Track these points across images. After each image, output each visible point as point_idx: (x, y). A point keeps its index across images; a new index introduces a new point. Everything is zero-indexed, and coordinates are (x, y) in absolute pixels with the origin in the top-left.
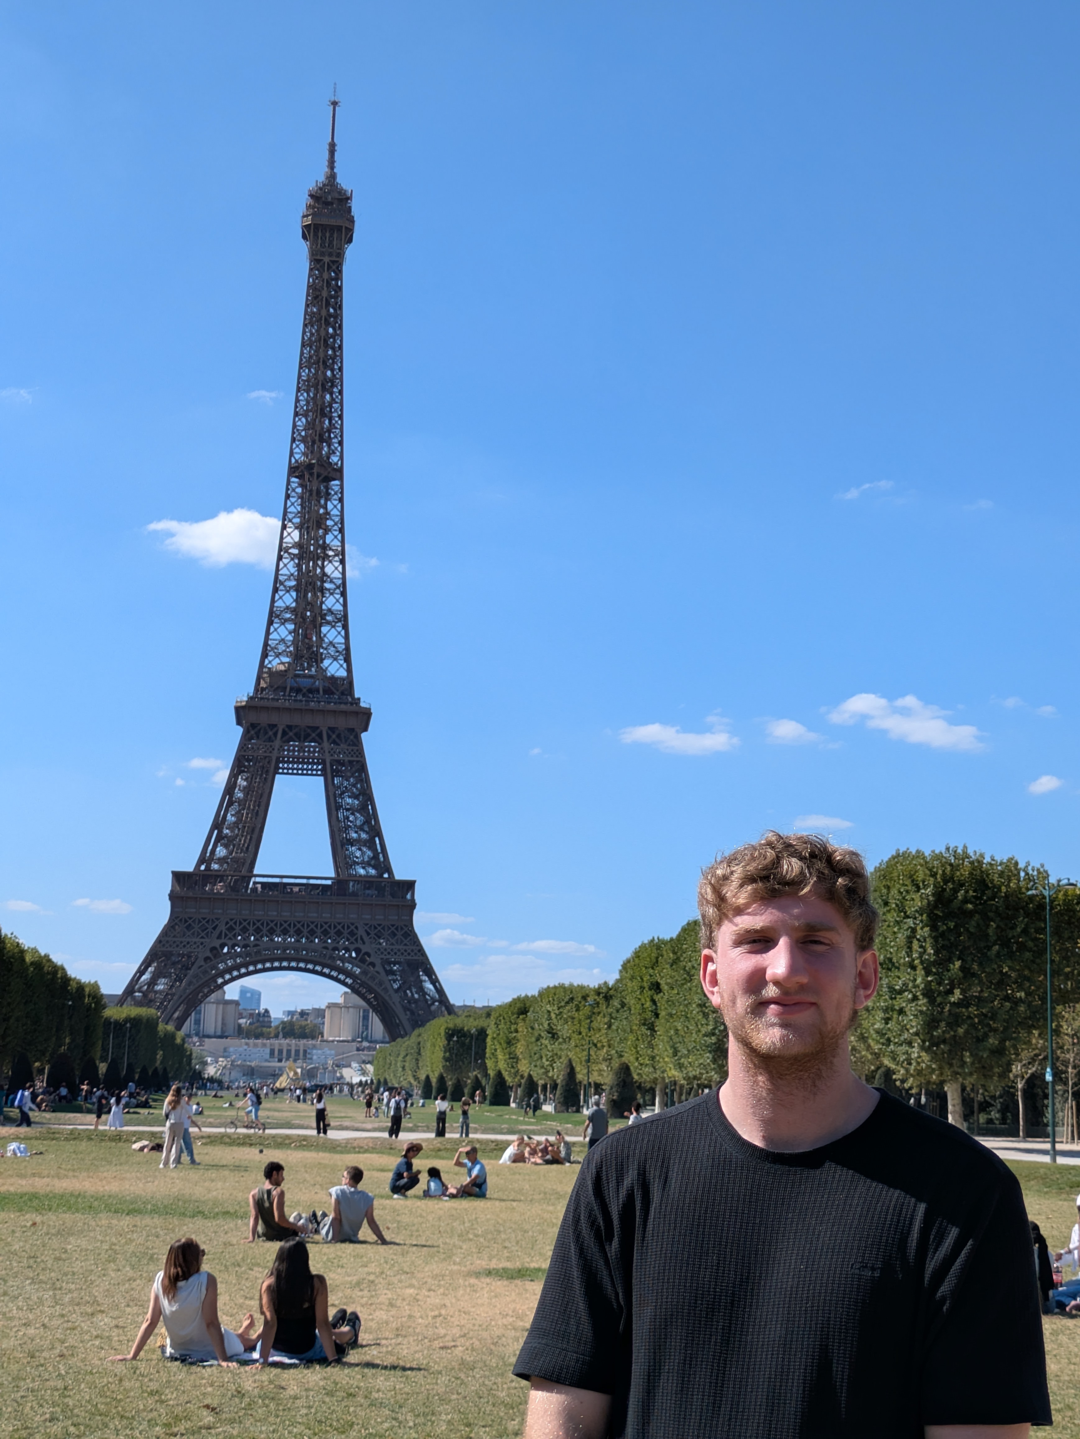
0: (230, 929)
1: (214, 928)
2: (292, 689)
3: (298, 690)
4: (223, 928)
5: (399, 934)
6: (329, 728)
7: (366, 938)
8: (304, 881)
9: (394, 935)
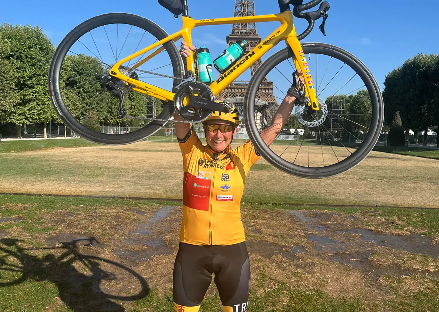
0: (227, 95)
1: (223, 95)
2: (240, 33)
3: (242, 33)
4: (225, 95)
5: (269, 96)
6: (250, 43)
7: (261, 97)
8: (245, 83)
9: (268, 96)
